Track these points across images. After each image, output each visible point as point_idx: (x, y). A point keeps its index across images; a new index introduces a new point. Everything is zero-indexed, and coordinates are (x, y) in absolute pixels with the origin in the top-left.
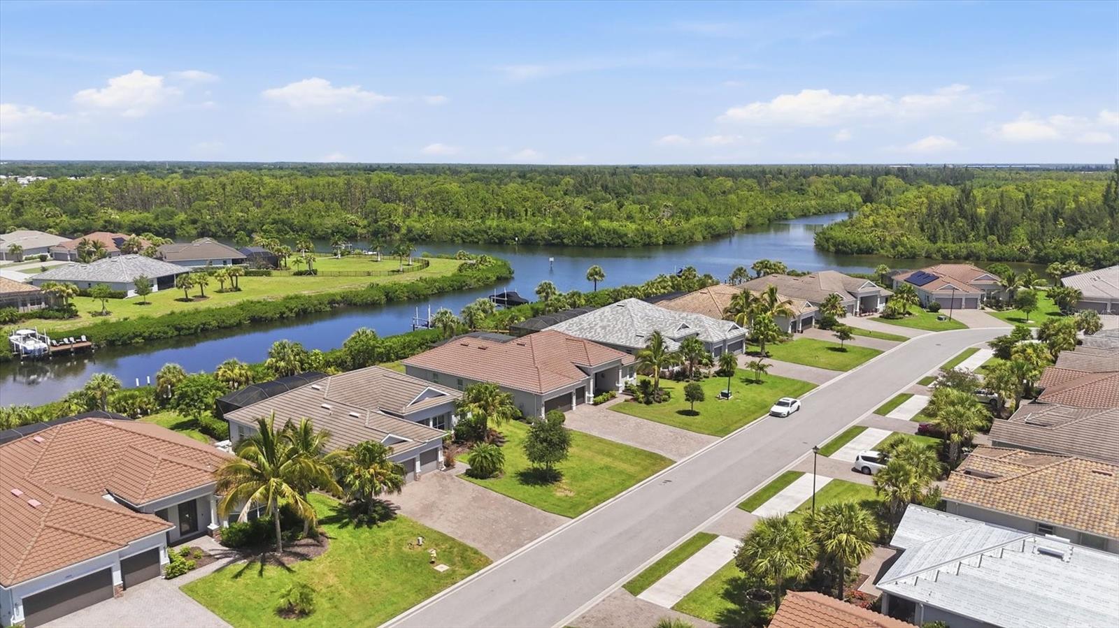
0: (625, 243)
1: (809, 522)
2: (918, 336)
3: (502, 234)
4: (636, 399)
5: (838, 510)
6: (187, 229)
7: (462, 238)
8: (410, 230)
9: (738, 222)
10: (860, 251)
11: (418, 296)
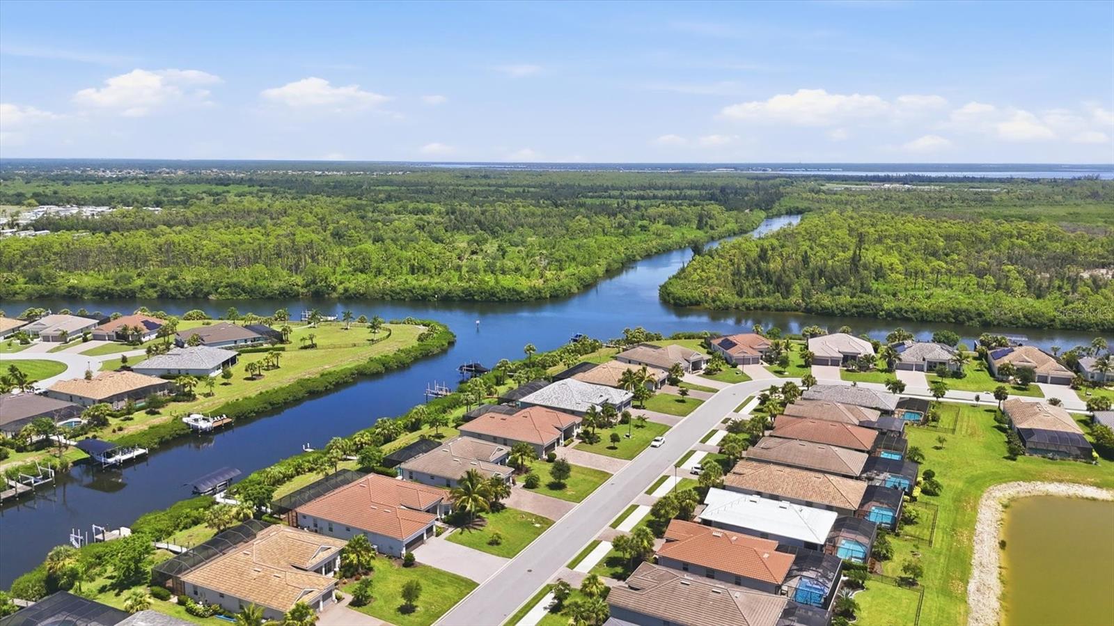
0: (522, 298)
1: (676, 497)
2: (723, 387)
3: (424, 293)
4: (585, 442)
5: (685, 492)
6: (149, 293)
7: (391, 296)
8: (346, 290)
9: (600, 270)
10: (691, 304)
11: (404, 364)
